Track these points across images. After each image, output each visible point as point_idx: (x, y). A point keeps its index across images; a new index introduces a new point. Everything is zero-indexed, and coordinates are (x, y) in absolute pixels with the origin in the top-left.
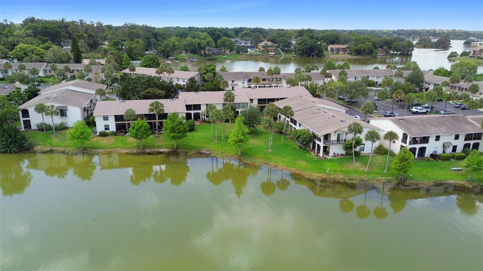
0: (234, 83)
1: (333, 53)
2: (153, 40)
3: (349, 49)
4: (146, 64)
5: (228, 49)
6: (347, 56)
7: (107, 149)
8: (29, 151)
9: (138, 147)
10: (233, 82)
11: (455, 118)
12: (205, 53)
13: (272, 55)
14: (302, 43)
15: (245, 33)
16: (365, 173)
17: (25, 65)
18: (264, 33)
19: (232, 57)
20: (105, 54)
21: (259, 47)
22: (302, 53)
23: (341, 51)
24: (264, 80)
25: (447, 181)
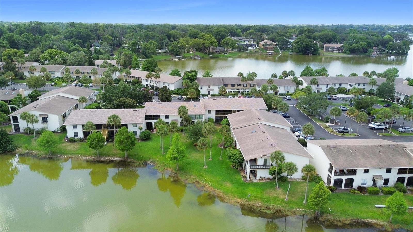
0: (211, 88)
1: (328, 52)
2: (166, 40)
3: (344, 48)
4: (145, 66)
5: (230, 47)
6: (341, 54)
7: (70, 155)
8: (11, 153)
9: (95, 154)
10: (209, 87)
11: (393, 148)
12: (209, 52)
13: (270, 52)
14: (298, 42)
15: (249, 32)
16: (285, 202)
17: (46, 68)
18: (270, 31)
19: (233, 55)
20: (120, 55)
21: (260, 45)
22: (299, 51)
23: (336, 50)
24: (239, 85)
25: (366, 220)
